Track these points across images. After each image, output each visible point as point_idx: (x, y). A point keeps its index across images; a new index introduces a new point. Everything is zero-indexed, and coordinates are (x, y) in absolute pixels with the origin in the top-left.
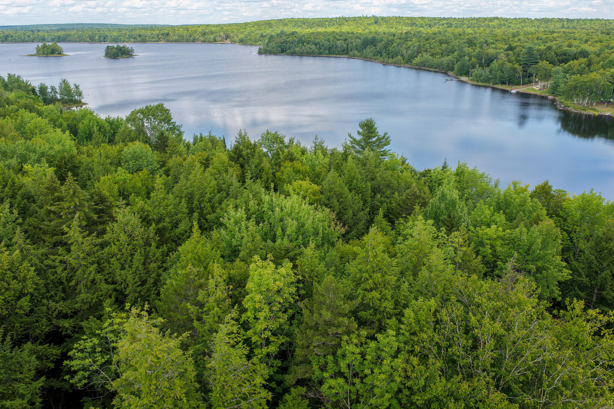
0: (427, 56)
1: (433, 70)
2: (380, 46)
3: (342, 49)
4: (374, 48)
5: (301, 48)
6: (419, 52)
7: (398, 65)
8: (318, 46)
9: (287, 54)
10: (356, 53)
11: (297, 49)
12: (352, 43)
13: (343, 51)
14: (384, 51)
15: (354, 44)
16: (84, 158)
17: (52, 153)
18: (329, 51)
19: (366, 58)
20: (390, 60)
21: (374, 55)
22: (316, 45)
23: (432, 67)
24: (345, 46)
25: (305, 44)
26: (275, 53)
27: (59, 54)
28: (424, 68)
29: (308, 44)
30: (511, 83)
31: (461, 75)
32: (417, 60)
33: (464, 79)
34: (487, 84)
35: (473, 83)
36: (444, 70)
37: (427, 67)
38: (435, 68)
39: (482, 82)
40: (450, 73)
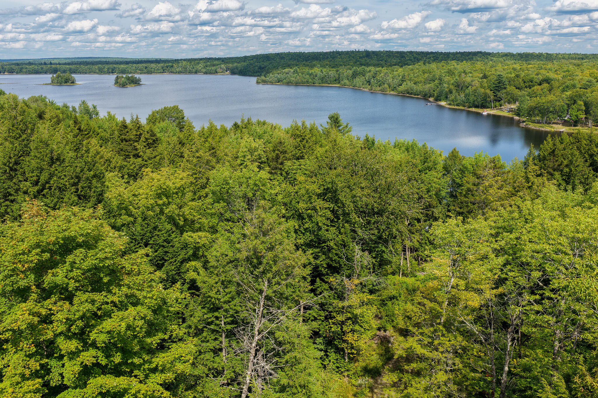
0: (410, 84)
1: (416, 96)
3: (335, 79)
4: (363, 77)
5: (296, 78)
6: (403, 81)
7: (384, 92)
8: (312, 76)
9: (283, 84)
10: (346, 81)
11: (292, 79)
14: (372, 80)
15: (345, 74)
18: (322, 81)
20: (378, 88)
21: (363, 84)
23: (414, 94)
26: (272, 84)
27: (72, 83)
29: (302, 74)
30: (483, 107)
31: (440, 100)
32: (402, 88)
33: (443, 103)
34: (463, 108)
35: (450, 107)
36: (425, 97)
37: (411, 94)
38: (418, 95)
39: (457, 105)
40: (431, 99)
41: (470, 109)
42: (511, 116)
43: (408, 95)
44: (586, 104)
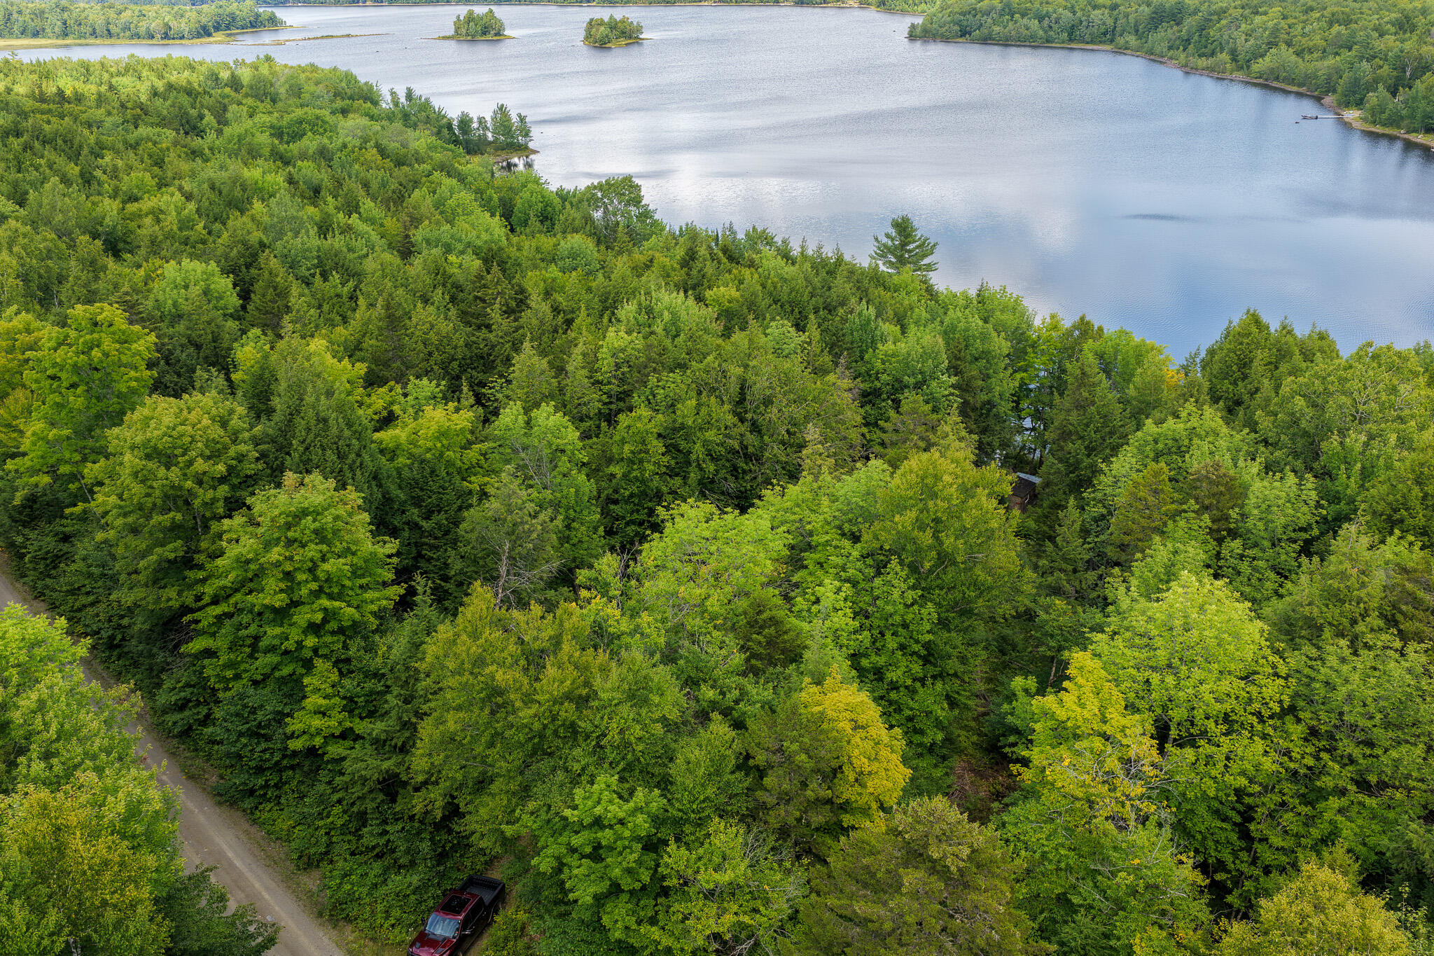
0: (1286, 55)
1: (1295, 89)
2: (1190, 23)
3: (1103, 29)
4: (1175, 28)
5: (1005, 27)
6: (1272, 44)
7: (1217, 74)
8: (1046, 22)
9: (973, 42)
10: (1132, 40)
11: (997, 29)
12: (1126, 16)
13: (1105, 34)
14: (1196, 37)
15: (1132, 19)
16: (513, 252)
17: (479, 243)
18: (1070, 34)
19: (1154, 56)
20: (1202, 62)
21: (1170, 48)
22: (1041, 19)
23: (1292, 81)
24: (1110, 22)
25: (1017, 16)
26: (946, 39)
27: (496, 35)
28: (1275, 84)
29: (1023, 16)
31: (1347, 106)
32: (1265, 64)
33: (1352, 115)
34: (1395, 132)
35: (1366, 127)
36: (1317, 91)
37: (1284, 81)
39: (1383, 124)
40: (1330, 100)
41: (1415, 137)
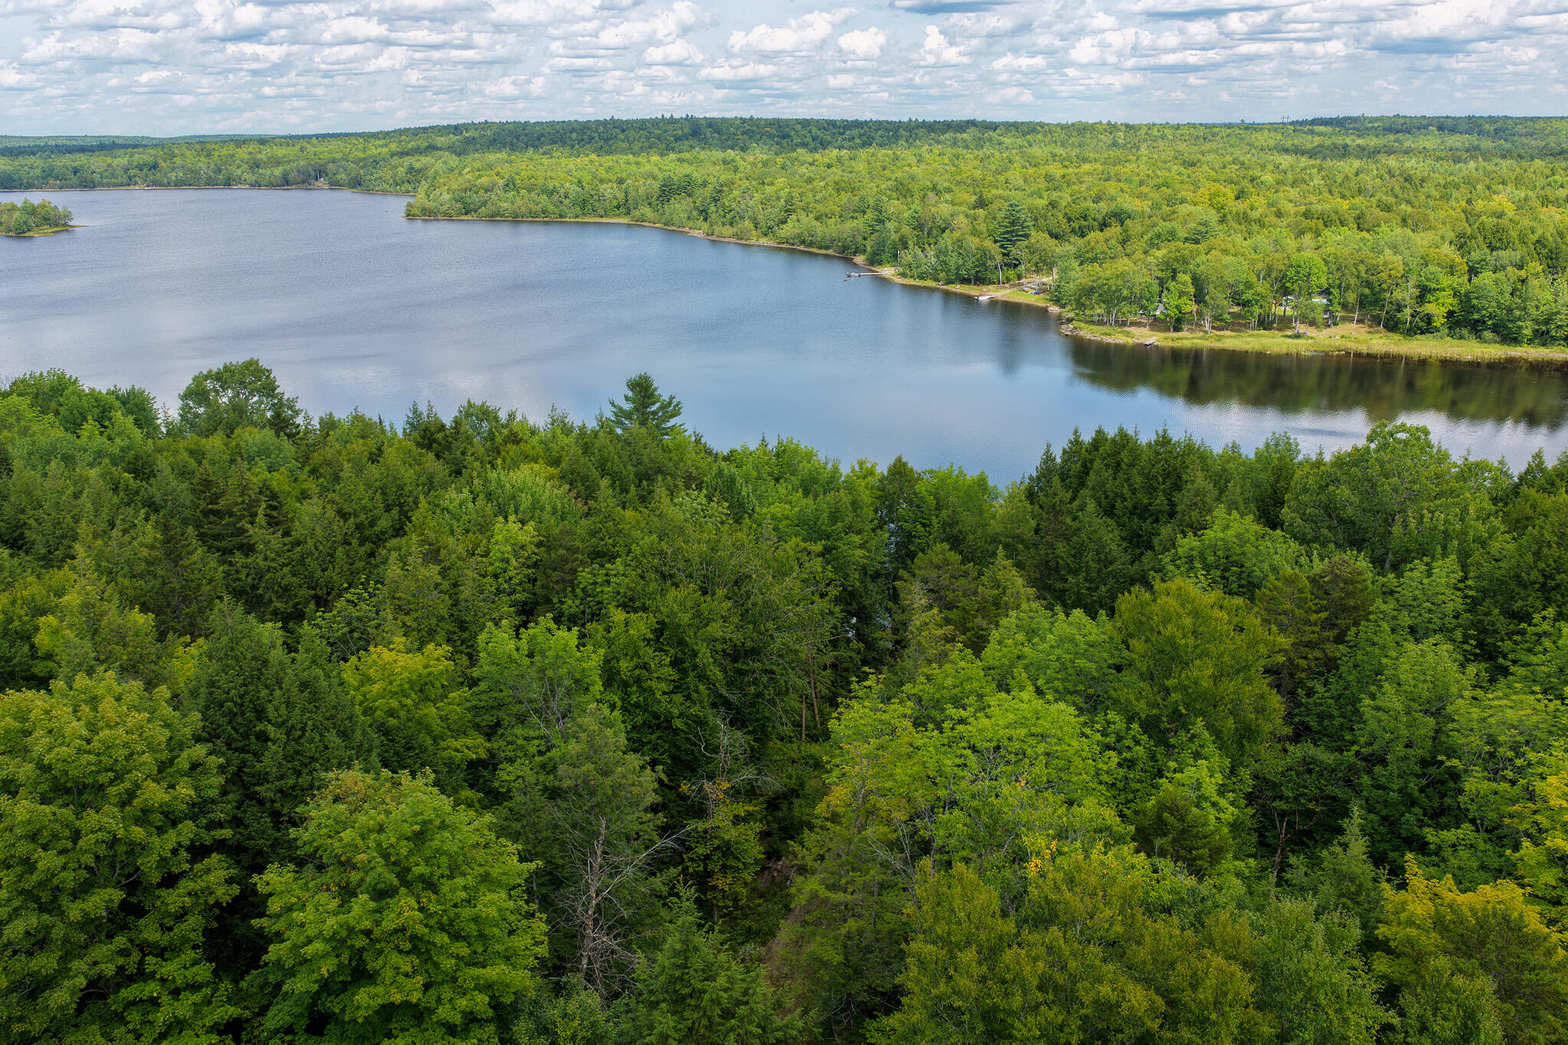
2: (701, 194)
3: (615, 203)
4: (689, 200)
5: (513, 203)
6: (790, 211)
7: (744, 242)
9: (480, 219)
10: (647, 211)
11: (504, 205)
12: (636, 189)
13: (618, 207)
14: (712, 207)
15: (642, 191)
18: (583, 209)
20: (727, 230)
21: (689, 218)
22: (549, 194)
23: (818, 245)
24: (621, 196)
25: (523, 191)
29: (529, 191)
30: (980, 280)
31: (880, 263)
32: (788, 230)
33: (887, 271)
34: (933, 284)
35: (906, 281)
36: (845, 253)
37: (811, 245)
38: (827, 248)
39: (921, 277)
40: (859, 259)
41: (952, 288)
42: (1042, 304)
43: (802, 248)
44: (1196, 280)
